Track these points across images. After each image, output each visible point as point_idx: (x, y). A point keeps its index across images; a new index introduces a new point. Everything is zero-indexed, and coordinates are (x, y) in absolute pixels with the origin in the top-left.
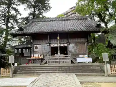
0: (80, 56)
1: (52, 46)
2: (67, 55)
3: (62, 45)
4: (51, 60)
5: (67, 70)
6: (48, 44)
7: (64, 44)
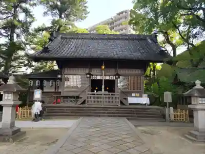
0: (133, 95)
1: (93, 78)
2: (114, 92)
3: (107, 78)
4: (91, 99)
5: (114, 113)
6: (88, 76)
7: (111, 77)
